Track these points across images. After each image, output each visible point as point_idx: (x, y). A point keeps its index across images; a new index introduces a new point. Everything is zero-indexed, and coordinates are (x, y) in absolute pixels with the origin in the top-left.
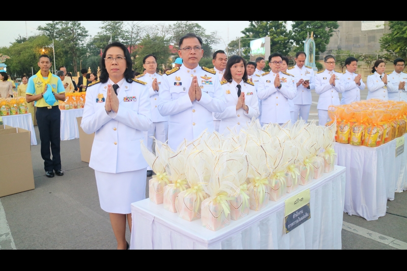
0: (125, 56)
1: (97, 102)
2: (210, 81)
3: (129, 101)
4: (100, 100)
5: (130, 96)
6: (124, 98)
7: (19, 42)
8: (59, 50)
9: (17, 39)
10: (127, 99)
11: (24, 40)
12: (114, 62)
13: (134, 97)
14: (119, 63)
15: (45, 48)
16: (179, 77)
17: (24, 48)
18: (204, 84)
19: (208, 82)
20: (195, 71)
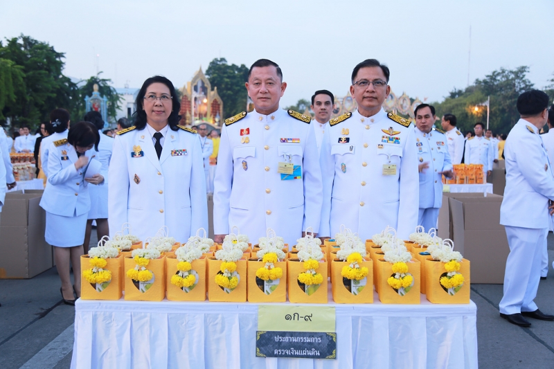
0: (172, 95)
1: (132, 156)
2: (397, 139)
3: (178, 155)
4: (137, 155)
5: (179, 149)
6: (172, 151)
7: (453, 95)
8: (494, 108)
9: (451, 91)
10: (175, 153)
11: (460, 93)
12: (158, 102)
13: (184, 150)
14: (165, 104)
15: (479, 106)
16: (348, 130)
17: (457, 105)
18: (385, 141)
19: (391, 139)
20: (372, 121)
